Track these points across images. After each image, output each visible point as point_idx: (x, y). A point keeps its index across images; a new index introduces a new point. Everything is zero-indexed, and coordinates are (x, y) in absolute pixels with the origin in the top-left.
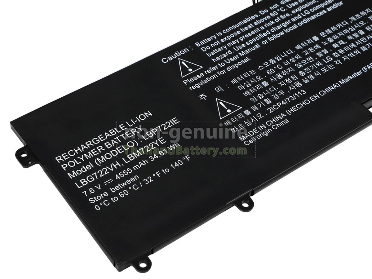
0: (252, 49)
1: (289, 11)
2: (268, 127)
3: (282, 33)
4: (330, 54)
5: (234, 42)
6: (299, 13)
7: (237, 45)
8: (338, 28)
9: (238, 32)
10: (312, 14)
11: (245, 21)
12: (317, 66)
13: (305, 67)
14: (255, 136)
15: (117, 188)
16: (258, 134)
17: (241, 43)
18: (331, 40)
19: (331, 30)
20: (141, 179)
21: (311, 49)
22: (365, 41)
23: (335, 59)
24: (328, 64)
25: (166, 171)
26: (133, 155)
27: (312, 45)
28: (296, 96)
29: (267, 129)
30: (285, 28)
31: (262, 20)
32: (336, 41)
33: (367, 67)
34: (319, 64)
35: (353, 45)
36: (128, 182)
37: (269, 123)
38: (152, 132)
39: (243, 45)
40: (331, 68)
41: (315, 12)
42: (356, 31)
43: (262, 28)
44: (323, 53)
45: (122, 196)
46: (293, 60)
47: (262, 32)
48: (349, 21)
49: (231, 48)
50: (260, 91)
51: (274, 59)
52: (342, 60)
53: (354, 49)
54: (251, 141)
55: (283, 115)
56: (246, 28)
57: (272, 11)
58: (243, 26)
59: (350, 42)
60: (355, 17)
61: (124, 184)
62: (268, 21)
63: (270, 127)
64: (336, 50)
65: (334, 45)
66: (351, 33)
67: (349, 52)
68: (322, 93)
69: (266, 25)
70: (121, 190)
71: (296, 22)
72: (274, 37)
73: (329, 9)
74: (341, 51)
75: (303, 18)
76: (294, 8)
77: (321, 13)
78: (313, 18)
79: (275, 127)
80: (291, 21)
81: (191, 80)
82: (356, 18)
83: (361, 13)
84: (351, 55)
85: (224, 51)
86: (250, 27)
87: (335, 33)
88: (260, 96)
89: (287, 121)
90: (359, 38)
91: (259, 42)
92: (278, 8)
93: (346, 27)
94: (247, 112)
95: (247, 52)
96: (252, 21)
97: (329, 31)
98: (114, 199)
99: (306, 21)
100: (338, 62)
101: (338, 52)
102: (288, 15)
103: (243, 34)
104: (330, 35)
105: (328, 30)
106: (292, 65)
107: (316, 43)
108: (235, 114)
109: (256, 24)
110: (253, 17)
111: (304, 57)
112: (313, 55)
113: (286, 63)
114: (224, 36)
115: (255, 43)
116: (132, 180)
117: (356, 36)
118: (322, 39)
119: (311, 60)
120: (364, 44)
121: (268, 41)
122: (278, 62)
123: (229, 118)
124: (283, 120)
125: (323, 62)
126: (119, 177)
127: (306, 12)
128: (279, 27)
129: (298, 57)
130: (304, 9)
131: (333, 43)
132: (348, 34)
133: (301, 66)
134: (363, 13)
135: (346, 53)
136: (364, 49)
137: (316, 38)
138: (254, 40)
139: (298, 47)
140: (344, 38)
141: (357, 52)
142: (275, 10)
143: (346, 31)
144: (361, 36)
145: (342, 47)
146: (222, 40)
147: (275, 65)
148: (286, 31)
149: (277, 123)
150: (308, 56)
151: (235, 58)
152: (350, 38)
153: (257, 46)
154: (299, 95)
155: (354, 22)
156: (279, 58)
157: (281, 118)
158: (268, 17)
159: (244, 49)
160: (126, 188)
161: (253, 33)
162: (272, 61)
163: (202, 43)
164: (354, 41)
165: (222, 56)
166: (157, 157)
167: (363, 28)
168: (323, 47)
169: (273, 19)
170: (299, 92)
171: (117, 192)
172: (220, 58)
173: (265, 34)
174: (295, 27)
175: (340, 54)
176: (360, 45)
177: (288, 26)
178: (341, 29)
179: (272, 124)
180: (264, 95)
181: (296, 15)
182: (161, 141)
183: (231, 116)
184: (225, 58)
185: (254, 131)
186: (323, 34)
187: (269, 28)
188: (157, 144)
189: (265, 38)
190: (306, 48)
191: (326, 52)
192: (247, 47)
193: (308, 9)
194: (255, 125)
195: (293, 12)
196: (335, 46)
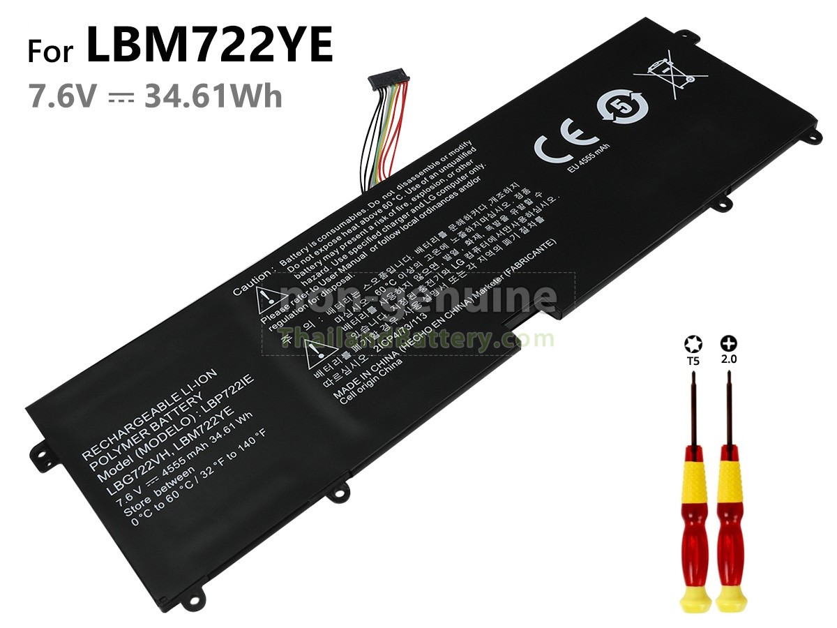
0: (356, 261)
1: (408, 199)
2: (374, 374)
3: (397, 233)
4: (461, 256)
5: (333, 254)
6: (421, 200)
7: (336, 257)
8: (473, 216)
9: (339, 238)
10: (439, 199)
11: (349, 221)
12: (443, 275)
13: (426, 278)
14: (355, 390)
15: (164, 489)
16: (360, 386)
17: (342, 253)
18: (463, 235)
19: (464, 220)
20: (197, 473)
21: (436, 252)
22: (509, 230)
23: (467, 261)
24: (459, 270)
25: (232, 456)
26: (188, 438)
27: (437, 246)
28: (414, 323)
29: (372, 377)
30: (402, 225)
31: (371, 216)
32: (470, 236)
33: (510, 269)
34: (446, 272)
35: (492, 239)
36: (179, 478)
37: (375, 368)
38: (215, 401)
39: (345, 257)
40: (462, 276)
41: (443, 196)
42: (497, 218)
43: (371, 228)
44: (452, 255)
45: (170, 500)
46: (412, 271)
47: (371, 233)
48: (488, 203)
49: (327, 263)
50: (365, 322)
51: (385, 271)
52: (477, 262)
53: (494, 244)
54: (349, 398)
55: (395, 354)
56: (349, 231)
57: (384, 202)
58: (344, 229)
59: (488, 234)
60: (496, 197)
61: (174, 483)
62: (379, 216)
63: (377, 374)
64: (469, 248)
65: (466, 242)
66: (490, 222)
67: (487, 249)
68: (448, 315)
69: (377, 224)
70: (169, 492)
71: (417, 214)
72: (387, 239)
73: (462, 190)
74: (476, 250)
75: (427, 206)
76: (415, 193)
77: (451, 197)
78: (440, 205)
79: (383, 373)
80: (410, 213)
81: (272, 316)
82: (498, 199)
83: (505, 190)
84: (490, 254)
85: (318, 269)
86: (354, 228)
87: (469, 223)
88: (365, 329)
89: (400, 362)
90: (500, 228)
91: (366, 249)
92: (394, 196)
93: (484, 213)
94: (346, 355)
95: (349, 266)
96: (358, 220)
97: (460, 222)
98: (159, 507)
99: (430, 210)
100: (472, 266)
101: (472, 252)
102: (406, 205)
103: (345, 239)
104: (462, 228)
105: (460, 220)
106: (410, 277)
107: (443, 241)
108: (329, 361)
109: (363, 223)
110: (359, 214)
111: (426, 264)
112: (438, 259)
113: (402, 275)
114: (320, 245)
115: (360, 252)
116: (185, 474)
117: (498, 224)
118: (451, 234)
119: (436, 267)
120: (507, 236)
121: (378, 245)
122: (390, 276)
123: (320, 367)
124: (394, 360)
125: (452, 269)
126: (167, 473)
127: (431, 197)
128: (393, 224)
129: (418, 265)
130: (429, 194)
131: (466, 238)
132: (486, 224)
133: (421, 278)
134: (507, 190)
135: (483, 251)
136: (507, 242)
137: (443, 235)
138: (359, 247)
139: (419, 250)
140: (480, 230)
141: (498, 248)
142: (390, 199)
143: (484, 219)
144: (504, 224)
145: (477, 243)
146: (316, 253)
147: (387, 280)
148: (403, 228)
149: (387, 366)
150: (431, 262)
151: (333, 277)
152: (489, 228)
153: (363, 256)
154: (418, 320)
155: (496, 205)
156: (392, 270)
157: (392, 358)
158: (380, 211)
159: (345, 262)
160: (176, 487)
161: (358, 237)
162: (383, 275)
163: (289, 260)
164: (493, 233)
165: (316, 276)
166: (220, 436)
167: (506, 212)
168: (452, 246)
169: (386, 212)
170: (417, 317)
171: (164, 494)
172: (312, 279)
173: (374, 237)
174: (415, 221)
175: (475, 254)
176: (503, 238)
177: (406, 221)
178: (477, 218)
179: (380, 369)
180: (370, 327)
181: (417, 203)
182: (226, 412)
183: (324, 363)
184: (319, 279)
185: (355, 382)
186: (452, 227)
187: (380, 227)
188: (221, 416)
189: (375, 242)
190: (429, 251)
191: (455, 252)
192: (351, 258)
193: (433, 192)
194: (356, 373)
195: (413, 199)
196: (469, 242)
